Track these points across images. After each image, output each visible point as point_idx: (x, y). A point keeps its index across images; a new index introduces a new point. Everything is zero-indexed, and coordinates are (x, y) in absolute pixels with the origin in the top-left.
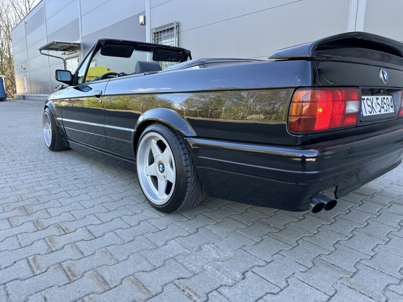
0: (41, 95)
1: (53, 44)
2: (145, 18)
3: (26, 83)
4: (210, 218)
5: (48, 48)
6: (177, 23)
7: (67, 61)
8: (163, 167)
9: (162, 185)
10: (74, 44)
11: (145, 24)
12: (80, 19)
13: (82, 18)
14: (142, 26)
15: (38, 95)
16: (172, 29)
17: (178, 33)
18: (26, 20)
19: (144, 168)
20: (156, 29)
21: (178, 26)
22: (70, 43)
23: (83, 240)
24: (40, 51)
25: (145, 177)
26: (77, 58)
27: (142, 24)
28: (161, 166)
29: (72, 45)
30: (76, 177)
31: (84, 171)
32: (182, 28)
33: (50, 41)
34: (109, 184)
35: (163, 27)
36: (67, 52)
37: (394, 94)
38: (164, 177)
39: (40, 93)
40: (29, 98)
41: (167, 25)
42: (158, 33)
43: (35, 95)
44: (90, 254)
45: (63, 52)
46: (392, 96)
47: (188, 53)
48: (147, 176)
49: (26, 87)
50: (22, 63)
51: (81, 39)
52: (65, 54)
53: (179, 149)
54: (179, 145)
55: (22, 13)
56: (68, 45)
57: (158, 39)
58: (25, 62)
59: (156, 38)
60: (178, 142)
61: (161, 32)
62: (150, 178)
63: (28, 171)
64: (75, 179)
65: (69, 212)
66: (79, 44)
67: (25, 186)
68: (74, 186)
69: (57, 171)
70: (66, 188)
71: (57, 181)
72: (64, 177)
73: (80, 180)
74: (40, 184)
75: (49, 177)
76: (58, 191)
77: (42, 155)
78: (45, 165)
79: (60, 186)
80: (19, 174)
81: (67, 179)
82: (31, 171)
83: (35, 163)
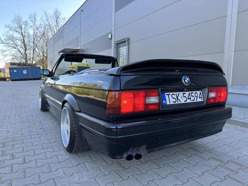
2: (112, 35)
4: (91, 158)
6: (128, 38)
10: (76, 49)
11: (111, 39)
13: (81, 35)
14: (110, 40)
16: (125, 41)
17: (128, 44)
20: (117, 41)
21: (128, 40)
23: (18, 163)
27: (110, 39)
29: (75, 50)
31: (49, 124)
32: (131, 41)
34: (55, 133)
35: (121, 40)
37: (203, 90)
41: (123, 40)
42: (118, 44)
44: (16, 171)
46: (202, 91)
47: (115, 59)
50: (51, 59)
51: (80, 47)
53: (72, 117)
56: (73, 50)
57: (118, 47)
58: (53, 59)
59: (117, 46)
60: (73, 113)
61: (119, 43)
63: (21, 122)
64: (41, 129)
65: (23, 147)
66: (79, 50)
67: (14, 131)
68: (37, 133)
69: (35, 123)
70: (32, 134)
71: (31, 129)
72: (36, 127)
73: (43, 129)
74: (22, 130)
75: (29, 126)
76: (27, 135)
77: (35, 113)
78: (33, 119)
79: (30, 132)
80: (16, 124)
81: (37, 128)
82: (23, 122)
83: (28, 118)
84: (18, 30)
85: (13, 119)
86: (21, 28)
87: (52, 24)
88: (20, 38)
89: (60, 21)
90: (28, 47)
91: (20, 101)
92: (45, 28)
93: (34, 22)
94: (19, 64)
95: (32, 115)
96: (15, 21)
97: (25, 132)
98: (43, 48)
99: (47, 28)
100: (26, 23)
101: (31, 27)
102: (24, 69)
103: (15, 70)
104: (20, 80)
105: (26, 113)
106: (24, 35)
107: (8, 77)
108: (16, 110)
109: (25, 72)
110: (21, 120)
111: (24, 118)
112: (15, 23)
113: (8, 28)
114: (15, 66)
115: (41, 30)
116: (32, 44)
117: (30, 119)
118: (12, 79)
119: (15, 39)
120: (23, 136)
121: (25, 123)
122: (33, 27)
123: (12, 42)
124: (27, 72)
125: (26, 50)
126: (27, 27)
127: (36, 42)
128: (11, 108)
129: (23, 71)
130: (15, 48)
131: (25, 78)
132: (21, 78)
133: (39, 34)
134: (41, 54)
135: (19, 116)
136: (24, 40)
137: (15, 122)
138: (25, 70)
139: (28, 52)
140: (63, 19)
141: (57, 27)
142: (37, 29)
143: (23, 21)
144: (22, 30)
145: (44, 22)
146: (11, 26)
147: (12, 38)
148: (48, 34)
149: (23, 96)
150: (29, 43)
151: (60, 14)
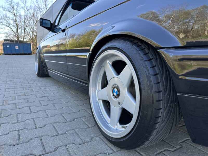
8: (119, 91)
9: (116, 112)
19: (97, 91)
25: (96, 100)
28: (116, 90)
30: (44, 95)
31: (52, 91)
34: (66, 104)
38: (119, 103)
48: (99, 99)
53: (146, 67)
54: (146, 62)
60: (145, 58)
62: (101, 102)
63: (14, 88)
64: (43, 97)
65: (19, 130)
67: (4, 99)
68: (39, 103)
69: (34, 90)
70: (31, 104)
71: (29, 97)
72: (35, 95)
73: (46, 98)
74: (15, 98)
75: (25, 93)
76: (23, 106)
77: (31, 79)
78: (29, 84)
79: (28, 102)
80: (7, 90)
81: (37, 97)
82: (16, 88)
83: (23, 83)
84: (11, 10)
85: (3, 84)
86: (13, 8)
87: (41, 6)
88: (12, 18)
89: (48, 3)
90: (20, 27)
91: (13, 68)
92: (35, 10)
93: (25, 4)
94: (12, 41)
95: (27, 81)
96: (8, 2)
97: (20, 101)
98: (33, 28)
99: (36, 9)
100: (18, 4)
101: (23, 8)
102: (15, 45)
103: (8, 45)
104: (13, 54)
105: (20, 79)
106: (16, 15)
107: (2, 53)
108: (7, 75)
109: (17, 47)
110: (14, 85)
111: (17, 83)
112: (8, 4)
113: (2, 8)
114: (8, 42)
115: (32, 11)
116: (23, 23)
117: (25, 85)
118: (6, 53)
119: (8, 18)
120: (16, 108)
121: (18, 89)
122: (24, 8)
123: (6, 21)
124: (19, 47)
125: (17, 29)
126: (19, 8)
127: (27, 22)
128: (2, 73)
129: (15, 46)
130: (8, 27)
131: (17, 53)
132: (13, 53)
133: (29, 15)
134: (31, 33)
135: (11, 81)
136: (16, 20)
137: (6, 88)
138: (17, 45)
139: (19, 31)
140: (51, 1)
141: (46, 9)
142: (28, 10)
143: (15, 2)
144: (14, 11)
145: (34, 4)
146: (4, 7)
147: (6, 18)
148: (38, 16)
149: (16, 65)
150: (20, 23)
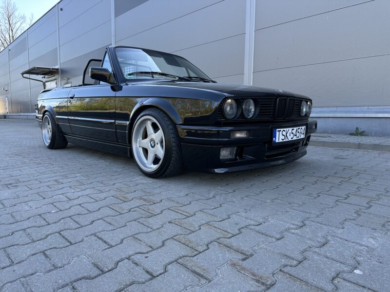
0: (22, 114)
1: (34, 69)
3: (7, 104)
5: (30, 72)
7: (46, 84)
10: (52, 69)
12: (58, 49)
13: (61, 47)
15: (19, 114)
18: (10, 48)
22: (49, 69)
24: (23, 76)
26: (55, 81)
33: (31, 67)
36: (46, 76)
39: (21, 112)
40: (10, 117)
43: (16, 114)
45: (43, 76)
49: (8, 107)
50: (4, 85)
51: (59, 65)
52: (44, 77)
55: (5, 40)
58: (8, 85)
66: (57, 69)
151: (15, 9)
